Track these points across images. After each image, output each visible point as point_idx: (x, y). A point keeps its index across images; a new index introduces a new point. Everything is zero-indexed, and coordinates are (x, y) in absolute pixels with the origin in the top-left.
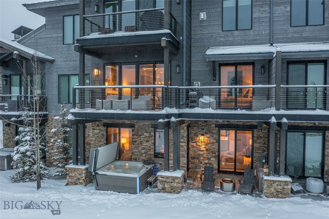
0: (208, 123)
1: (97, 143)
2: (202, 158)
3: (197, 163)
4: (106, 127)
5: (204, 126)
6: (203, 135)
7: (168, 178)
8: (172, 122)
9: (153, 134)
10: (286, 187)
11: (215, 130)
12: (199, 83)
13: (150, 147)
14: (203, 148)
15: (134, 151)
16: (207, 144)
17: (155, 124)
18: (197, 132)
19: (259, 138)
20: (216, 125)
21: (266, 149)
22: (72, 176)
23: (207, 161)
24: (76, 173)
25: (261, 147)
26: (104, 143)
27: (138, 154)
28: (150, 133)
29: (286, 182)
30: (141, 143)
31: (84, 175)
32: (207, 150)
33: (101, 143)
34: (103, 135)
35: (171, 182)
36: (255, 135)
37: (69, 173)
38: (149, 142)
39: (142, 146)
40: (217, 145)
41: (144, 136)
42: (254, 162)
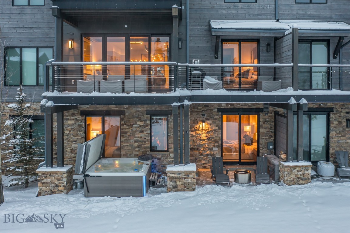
0: (209, 107)
1: (72, 138)
2: (202, 149)
3: (197, 155)
4: (84, 116)
5: (205, 111)
6: (203, 121)
7: (180, 173)
8: (186, 105)
9: (148, 122)
10: (306, 172)
11: (218, 115)
12: (199, 61)
13: (145, 138)
14: (203, 136)
15: (124, 144)
16: (208, 132)
17: (151, 110)
18: (196, 118)
19: (266, 123)
20: (218, 110)
21: (273, 135)
22: (47, 183)
23: (208, 152)
24: (52, 178)
25: (268, 133)
26: (82, 137)
27: (130, 148)
28: (145, 121)
29: (306, 166)
30: (133, 134)
31: (64, 180)
32: (209, 139)
33: (77, 137)
34: (80, 126)
35: (185, 178)
36: (261, 120)
37: (41, 179)
38: (144, 132)
39: (135, 138)
40: (220, 133)
41: (137, 126)
42: (261, 150)
